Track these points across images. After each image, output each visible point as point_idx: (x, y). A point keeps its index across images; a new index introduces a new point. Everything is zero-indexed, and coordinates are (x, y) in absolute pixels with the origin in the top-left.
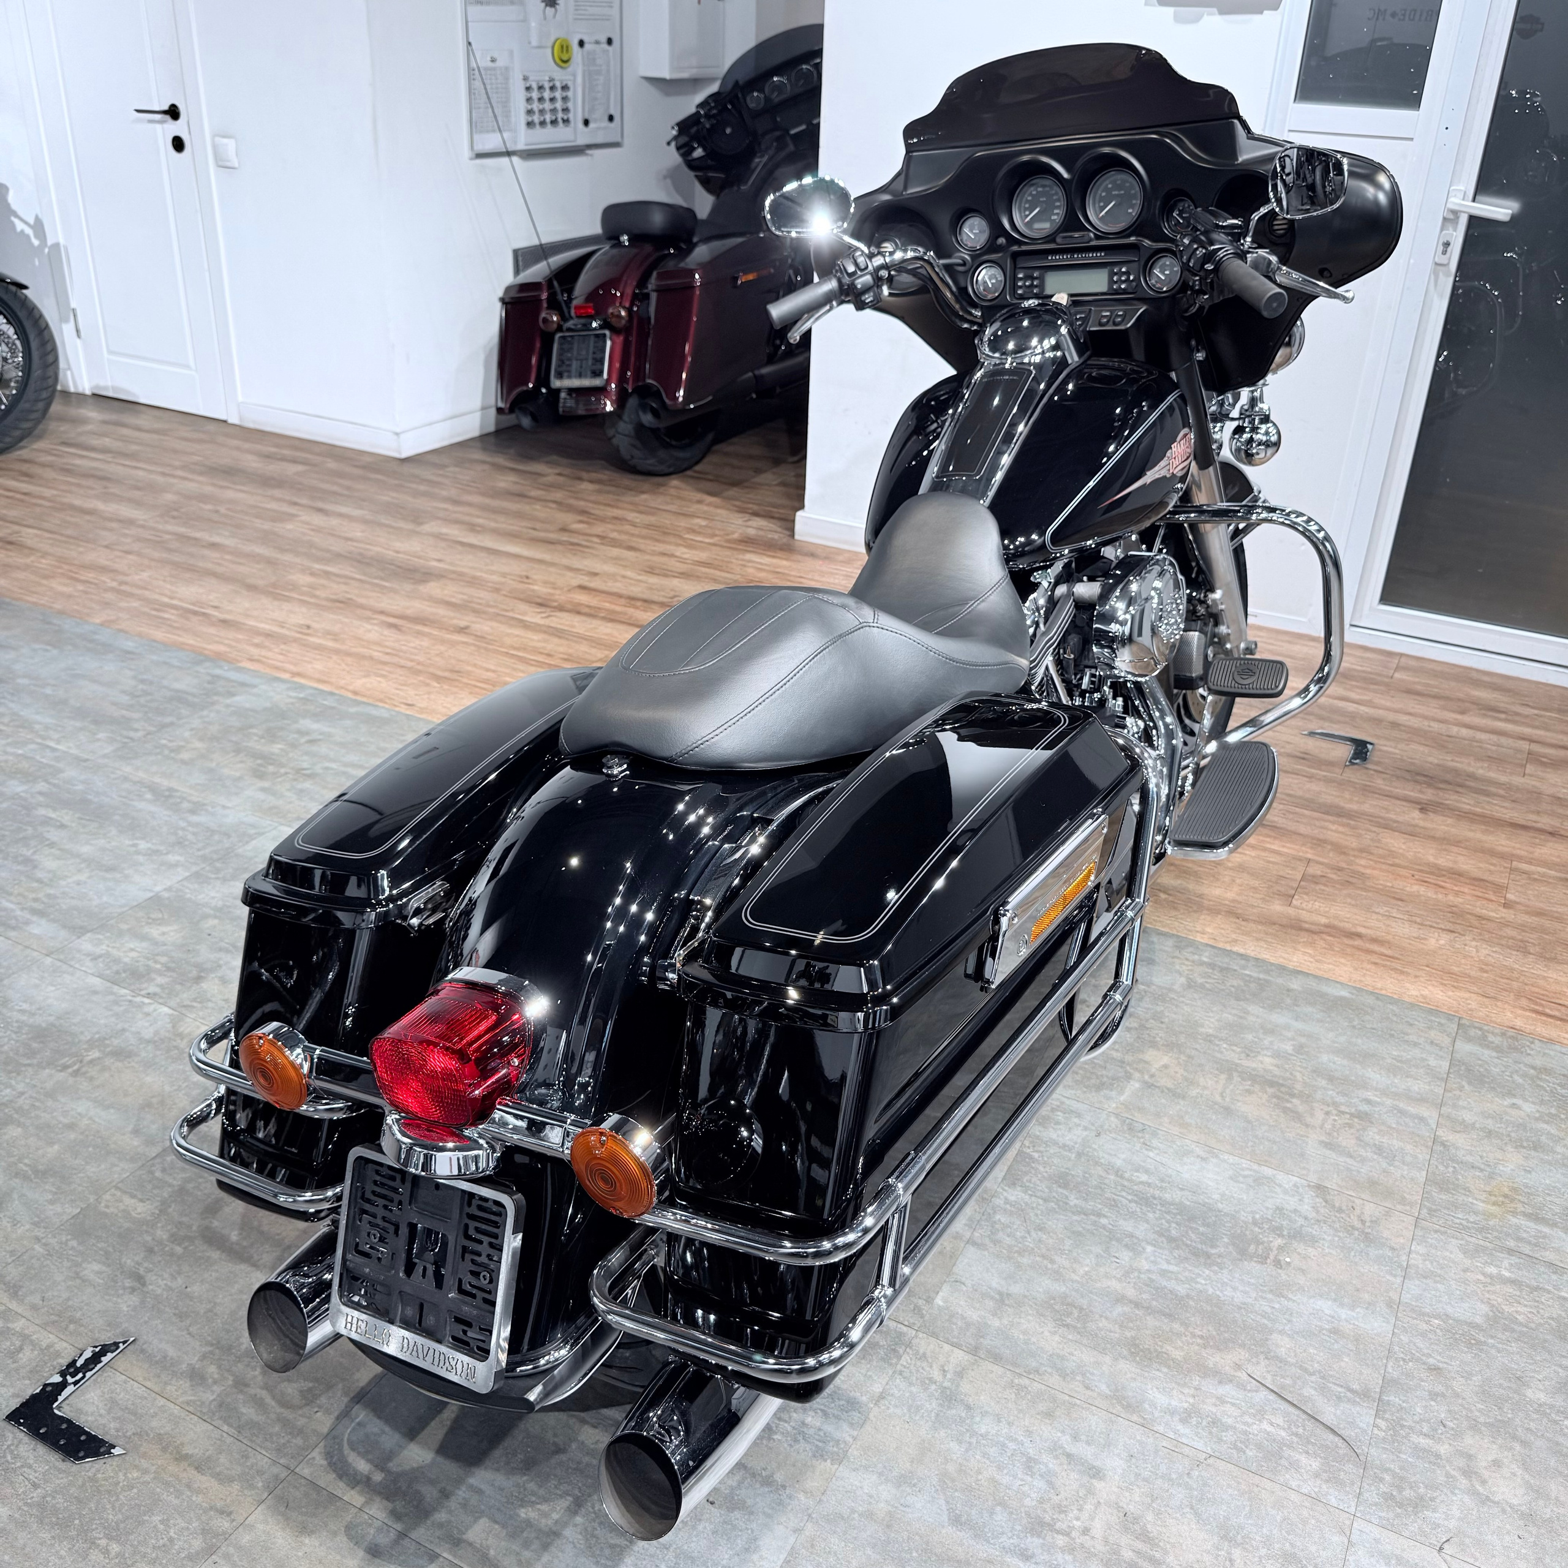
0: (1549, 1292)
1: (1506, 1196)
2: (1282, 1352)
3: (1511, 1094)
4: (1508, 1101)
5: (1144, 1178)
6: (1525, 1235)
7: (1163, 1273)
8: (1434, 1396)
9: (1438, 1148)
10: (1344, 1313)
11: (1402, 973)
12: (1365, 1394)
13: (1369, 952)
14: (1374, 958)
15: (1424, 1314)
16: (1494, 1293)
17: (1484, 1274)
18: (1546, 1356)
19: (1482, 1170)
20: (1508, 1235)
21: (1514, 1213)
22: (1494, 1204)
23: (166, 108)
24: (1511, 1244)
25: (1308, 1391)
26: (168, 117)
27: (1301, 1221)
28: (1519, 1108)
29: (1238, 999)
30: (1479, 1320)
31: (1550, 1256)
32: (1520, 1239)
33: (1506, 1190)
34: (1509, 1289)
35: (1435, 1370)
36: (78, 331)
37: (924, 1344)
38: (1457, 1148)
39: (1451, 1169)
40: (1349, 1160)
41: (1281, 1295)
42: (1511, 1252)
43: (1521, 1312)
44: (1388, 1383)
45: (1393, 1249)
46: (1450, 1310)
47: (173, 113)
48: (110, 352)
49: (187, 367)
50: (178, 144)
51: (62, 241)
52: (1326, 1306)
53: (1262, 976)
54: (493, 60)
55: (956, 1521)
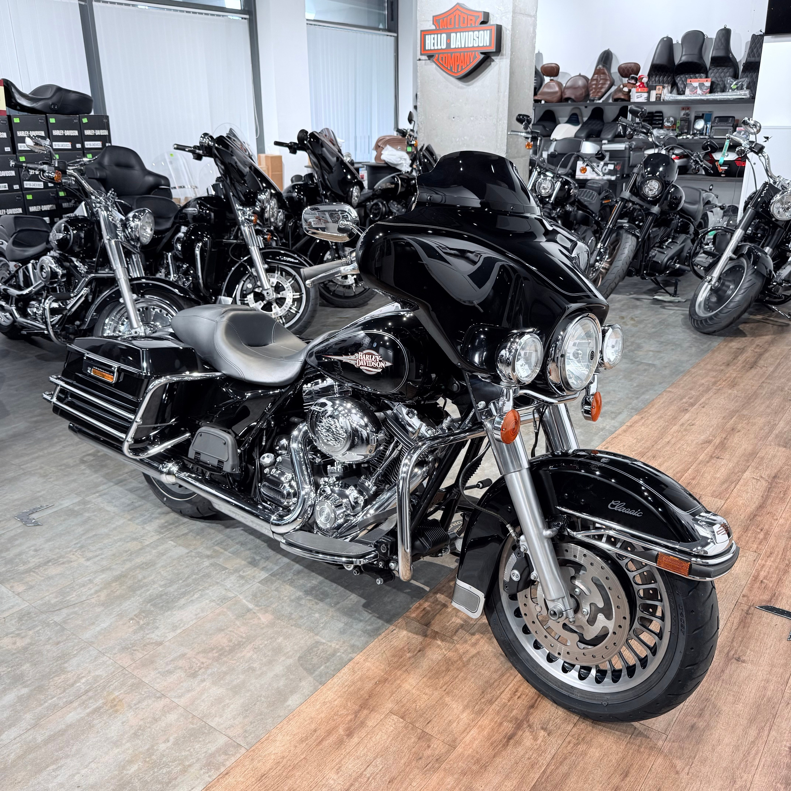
0: (60, 694)
1: (115, 706)
2: (96, 608)
3: (176, 743)
4: (172, 739)
5: (196, 596)
6: (91, 701)
7: (148, 590)
8: (50, 639)
9: (158, 695)
10: (98, 629)
11: (302, 741)
12: (65, 622)
13: (329, 733)
14: (321, 732)
15: (81, 650)
16: (73, 676)
17: (83, 677)
18: (36, 678)
19: (135, 705)
20: (96, 695)
21: (104, 704)
22: (114, 699)
24: (90, 694)
25: (77, 609)
27: (147, 632)
28: (165, 742)
29: (300, 658)
30: (66, 665)
31: (75, 704)
32: (90, 698)
33: (117, 708)
34: (71, 681)
35: (58, 643)
37: (156, 537)
38: (154, 701)
39: (143, 693)
40: (170, 659)
41: (118, 615)
42: (87, 692)
43: (59, 680)
44: (63, 629)
45: (115, 654)
46: (76, 659)
52: (104, 625)
53: (317, 673)
55: (95, 535)
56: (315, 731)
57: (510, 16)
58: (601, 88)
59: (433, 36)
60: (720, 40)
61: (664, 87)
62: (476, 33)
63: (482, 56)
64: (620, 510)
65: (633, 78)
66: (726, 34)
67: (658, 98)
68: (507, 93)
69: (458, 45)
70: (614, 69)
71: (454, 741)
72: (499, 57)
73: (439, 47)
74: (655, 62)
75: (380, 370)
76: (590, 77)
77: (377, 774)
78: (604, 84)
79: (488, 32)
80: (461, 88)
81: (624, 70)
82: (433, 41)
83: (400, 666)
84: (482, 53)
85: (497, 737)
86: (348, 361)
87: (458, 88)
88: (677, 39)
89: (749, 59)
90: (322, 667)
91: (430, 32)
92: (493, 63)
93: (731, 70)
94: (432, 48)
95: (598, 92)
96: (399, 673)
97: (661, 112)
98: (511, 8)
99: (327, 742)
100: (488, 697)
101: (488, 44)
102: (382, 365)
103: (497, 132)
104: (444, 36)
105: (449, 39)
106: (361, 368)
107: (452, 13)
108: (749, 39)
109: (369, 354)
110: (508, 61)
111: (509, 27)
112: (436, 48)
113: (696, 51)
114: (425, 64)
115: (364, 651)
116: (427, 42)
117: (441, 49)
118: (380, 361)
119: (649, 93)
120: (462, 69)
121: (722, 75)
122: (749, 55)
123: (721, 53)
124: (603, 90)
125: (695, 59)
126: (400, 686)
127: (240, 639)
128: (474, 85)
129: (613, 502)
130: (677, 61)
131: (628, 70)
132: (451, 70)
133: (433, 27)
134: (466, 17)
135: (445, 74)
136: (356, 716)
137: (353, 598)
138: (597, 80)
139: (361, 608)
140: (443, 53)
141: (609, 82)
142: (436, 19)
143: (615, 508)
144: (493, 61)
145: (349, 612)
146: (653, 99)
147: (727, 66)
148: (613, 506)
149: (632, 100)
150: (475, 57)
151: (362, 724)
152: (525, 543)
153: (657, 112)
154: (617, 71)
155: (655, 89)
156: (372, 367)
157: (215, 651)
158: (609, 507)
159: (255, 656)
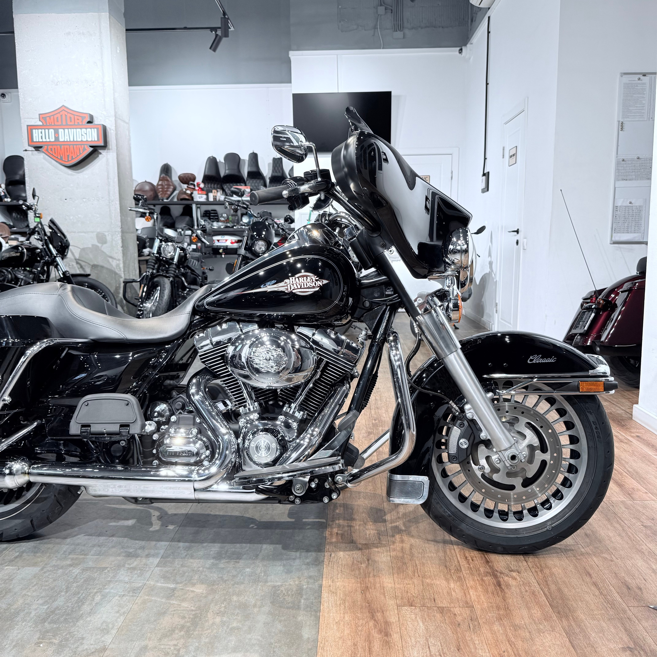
5: (97, 599)
7: (29, 613)
13: (369, 641)
14: (362, 644)
23: (516, 230)
26: (516, 233)
27: (73, 646)
29: (272, 603)
36: (497, 311)
41: (15, 646)
47: (517, 232)
48: (501, 319)
49: (511, 324)
50: (517, 243)
51: (498, 280)
53: (302, 606)
54: (631, 203)
56: (355, 645)
57: (113, 119)
58: (167, 191)
59: (40, 131)
60: (252, 160)
61: (217, 191)
62: (84, 130)
63: (91, 149)
64: (537, 362)
65: (192, 184)
66: (254, 157)
67: (215, 198)
68: (116, 180)
69: (67, 139)
70: (175, 178)
71: (467, 603)
72: (106, 151)
73: (48, 140)
74: (206, 173)
75: (318, 289)
76: (155, 183)
77: (443, 650)
78: (168, 188)
79: (96, 130)
80: (71, 175)
81: (183, 179)
82: (40, 135)
83: (366, 575)
84: (91, 147)
85: (491, 588)
86: (276, 289)
87: (69, 175)
88: (220, 159)
89: (274, 174)
90: (302, 601)
91: (37, 127)
92: (100, 156)
93: (262, 181)
94: (41, 140)
95: (165, 194)
96: (371, 579)
97: (215, 211)
98: (113, 113)
99: (376, 647)
100: (453, 568)
101: (96, 140)
102: (320, 283)
103: (110, 211)
104: (52, 131)
105: (56, 133)
106: (294, 291)
107: (59, 113)
108: (271, 161)
109: (303, 276)
110: (115, 154)
111: (113, 128)
112: (44, 140)
113: (236, 167)
114: (32, 154)
115: (324, 576)
116: (35, 135)
117: (50, 142)
118: (317, 280)
119: (207, 195)
120: (72, 159)
121: (256, 184)
122: (273, 171)
123: (254, 169)
124: (169, 193)
125: (235, 172)
126: (384, 587)
127: (194, 613)
128: (85, 172)
129: (531, 358)
130: (222, 174)
131: (187, 179)
132: (61, 159)
133: (40, 123)
134: (72, 116)
135: (54, 162)
136: (375, 620)
137: (267, 548)
138: (162, 185)
139: (284, 552)
140: (52, 145)
141: (172, 187)
142: (42, 117)
143: (534, 362)
144: (100, 153)
145: (275, 557)
146: (211, 199)
147: (258, 179)
148: (531, 360)
149: (195, 200)
150: (84, 149)
151: (387, 623)
152: (472, 411)
153: (212, 210)
154: (178, 179)
155: (212, 192)
156: (309, 288)
157: (177, 631)
158: (529, 362)
159: (225, 619)
